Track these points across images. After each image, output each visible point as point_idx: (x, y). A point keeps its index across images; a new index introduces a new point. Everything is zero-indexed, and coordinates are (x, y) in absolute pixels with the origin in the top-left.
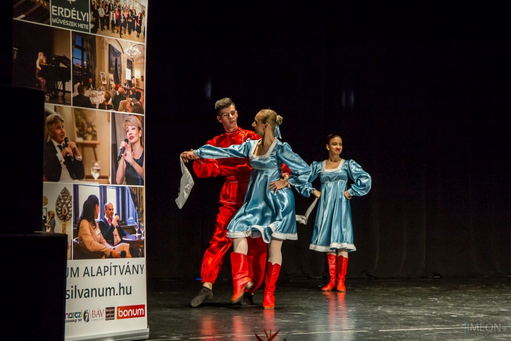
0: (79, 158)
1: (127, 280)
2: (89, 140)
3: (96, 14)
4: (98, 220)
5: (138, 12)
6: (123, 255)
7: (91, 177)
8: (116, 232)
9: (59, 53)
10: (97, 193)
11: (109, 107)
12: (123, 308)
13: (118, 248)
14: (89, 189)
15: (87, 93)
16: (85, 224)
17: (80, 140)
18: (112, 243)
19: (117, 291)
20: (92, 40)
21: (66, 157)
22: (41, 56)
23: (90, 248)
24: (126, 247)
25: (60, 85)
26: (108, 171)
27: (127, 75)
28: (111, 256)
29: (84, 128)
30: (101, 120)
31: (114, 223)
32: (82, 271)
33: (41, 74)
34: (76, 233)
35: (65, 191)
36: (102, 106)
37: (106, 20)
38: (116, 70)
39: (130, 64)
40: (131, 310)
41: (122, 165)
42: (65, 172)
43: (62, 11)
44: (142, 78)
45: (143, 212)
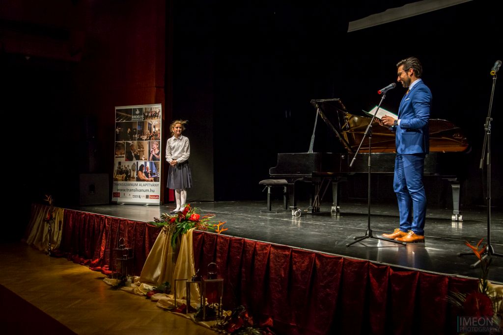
0: (139, 154)
1: (153, 188)
2: (142, 150)
3: (144, 115)
4: (144, 171)
5: (157, 112)
6: (152, 181)
7: (142, 159)
8: (149, 174)
9: (134, 128)
11: (148, 140)
12: (151, 196)
13: (150, 179)
14: (141, 163)
15: (141, 137)
16: (140, 172)
17: (139, 150)
18: (148, 177)
19: (150, 190)
20: (143, 122)
21: (135, 155)
22: (129, 130)
23: (141, 178)
24: (153, 179)
26: (147, 157)
27: (153, 130)
28: (148, 181)
29: (140, 146)
30: (146, 144)
31: (149, 172)
32: (139, 184)
33: (129, 134)
34: (137, 175)
35: (134, 164)
36: (146, 140)
37: (148, 116)
38: (150, 129)
39: (154, 127)
40: (155, 197)
41: (151, 156)
42: (134, 159)
43: (135, 117)
44: (159, 130)
45: (158, 169)
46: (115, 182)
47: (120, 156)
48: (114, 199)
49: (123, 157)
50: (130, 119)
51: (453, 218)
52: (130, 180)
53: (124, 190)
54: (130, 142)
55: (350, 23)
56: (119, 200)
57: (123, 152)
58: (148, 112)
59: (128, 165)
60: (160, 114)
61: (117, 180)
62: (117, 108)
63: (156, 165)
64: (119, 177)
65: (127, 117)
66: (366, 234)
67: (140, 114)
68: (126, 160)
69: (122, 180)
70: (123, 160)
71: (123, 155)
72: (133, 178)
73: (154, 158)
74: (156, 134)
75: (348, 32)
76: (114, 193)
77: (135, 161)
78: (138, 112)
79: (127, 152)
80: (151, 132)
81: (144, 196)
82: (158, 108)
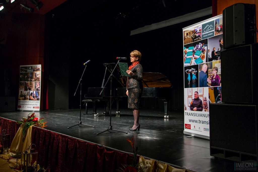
0: (30, 88)
1: (36, 103)
2: (32, 85)
3: (33, 69)
4: (33, 95)
5: (39, 68)
6: (36, 100)
7: (32, 90)
8: (35, 97)
10: (33, 92)
11: (35, 81)
12: (36, 107)
13: (35, 99)
14: (31, 92)
15: (32, 80)
16: (31, 96)
19: (35, 105)
20: (33, 73)
21: (29, 88)
22: (26, 76)
24: (36, 99)
25: (28, 79)
27: (37, 76)
28: (34, 100)
29: (31, 84)
30: (34, 83)
31: (35, 96)
32: (30, 102)
33: (26, 78)
34: (29, 97)
35: (28, 92)
36: (34, 81)
37: (35, 70)
38: (36, 76)
39: (38, 75)
41: (36, 88)
42: (28, 90)
43: (29, 70)
44: (40, 76)
45: (39, 94)
46: (19, 101)
47: (22, 88)
48: (18, 109)
49: (23, 89)
50: (27, 71)
51: (165, 116)
52: (26, 100)
53: (23, 104)
54: (27, 82)
55: (131, 31)
56: (21, 109)
57: (23, 87)
58: (35, 68)
59: (26, 93)
60: (41, 69)
61: (20, 100)
62: (21, 66)
63: (38, 93)
64: (21, 98)
65: (25, 70)
66: (109, 128)
67: (31, 69)
68: (24, 91)
69: (23, 100)
70: (23, 90)
71: (23, 88)
72: (28, 99)
73: (37, 90)
74: (38, 79)
75: (131, 35)
76: (19, 106)
77: (28, 91)
78: (30, 68)
79: (25, 87)
80: (36, 77)
81: (32, 107)
82: (39, 66)
